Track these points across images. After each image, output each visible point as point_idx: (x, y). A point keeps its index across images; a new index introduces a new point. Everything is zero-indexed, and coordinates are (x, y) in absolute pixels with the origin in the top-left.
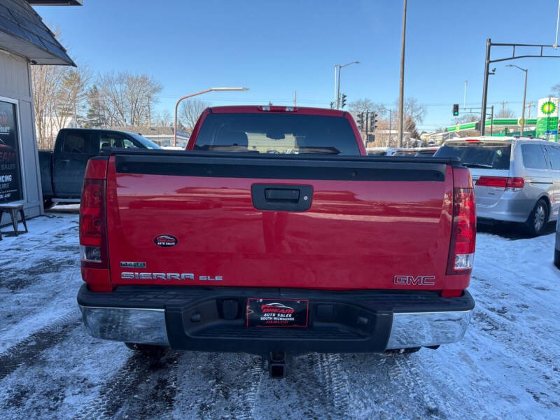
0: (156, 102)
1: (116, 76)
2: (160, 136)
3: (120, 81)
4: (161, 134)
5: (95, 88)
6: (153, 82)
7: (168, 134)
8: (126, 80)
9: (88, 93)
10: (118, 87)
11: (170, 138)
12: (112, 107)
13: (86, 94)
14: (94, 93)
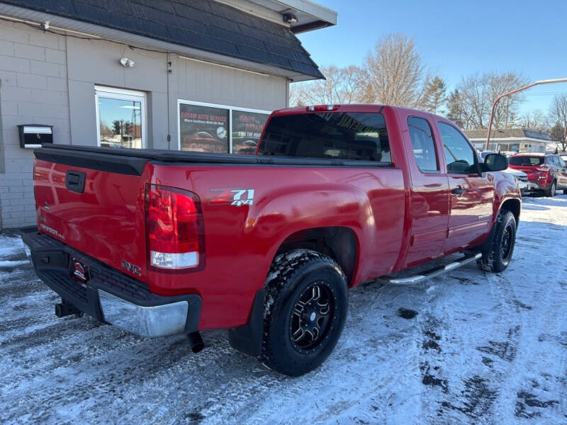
0: (522, 101)
1: (480, 76)
2: (508, 139)
3: (484, 82)
4: (509, 137)
5: (457, 92)
6: (520, 80)
7: (520, 137)
8: (490, 81)
9: (449, 98)
10: (480, 89)
11: (520, 141)
12: (469, 110)
13: (447, 99)
14: (455, 97)
